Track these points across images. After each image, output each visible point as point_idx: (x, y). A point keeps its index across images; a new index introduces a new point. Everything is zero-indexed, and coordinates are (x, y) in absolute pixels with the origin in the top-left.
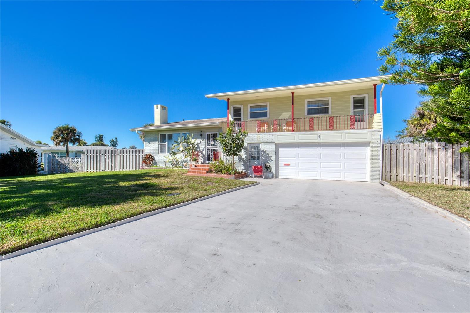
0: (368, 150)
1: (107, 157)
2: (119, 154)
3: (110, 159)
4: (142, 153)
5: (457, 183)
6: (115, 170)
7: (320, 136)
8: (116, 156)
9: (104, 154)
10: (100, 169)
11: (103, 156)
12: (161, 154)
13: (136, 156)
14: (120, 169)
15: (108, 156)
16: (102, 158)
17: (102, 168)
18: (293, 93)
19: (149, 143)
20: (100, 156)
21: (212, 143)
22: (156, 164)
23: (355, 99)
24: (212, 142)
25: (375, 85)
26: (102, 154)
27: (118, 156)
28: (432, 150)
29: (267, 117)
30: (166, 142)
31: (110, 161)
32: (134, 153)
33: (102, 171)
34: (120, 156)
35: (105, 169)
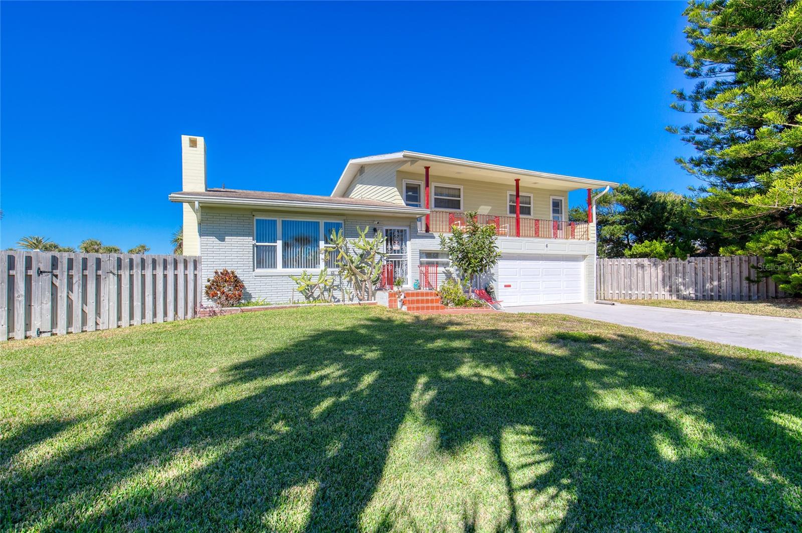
0: (582, 265)
1: (62, 283)
2: (116, 272)
3: (77, 288)
4: (195, 268)
5: (668, 297)
6: (97, 324)
7: (547, 246)
8: (103, 277)
9: (50, 270)
10: (28, 326)
11: (46, 278)
12: (259, 271)
13: (176, 276)
14: (119, 318)
15: (70, 278)
16: (41, 285)
17: (41, 319)
18: (517, 181)
19: (223, 240)
20: (28, 279)
21: (396, 247)
22: (248, 297)
23: (555, 201)
24: (397, 245)
25: (589, 190)
26: (40, 272)
27: (113, 279)
28: (643, 266)
29: (460, 208)
30: (278, 241)
31: (76, 296)
32: (168, 267)
33: (40, 333)
34: (119, 277)
35: (54, 323)
